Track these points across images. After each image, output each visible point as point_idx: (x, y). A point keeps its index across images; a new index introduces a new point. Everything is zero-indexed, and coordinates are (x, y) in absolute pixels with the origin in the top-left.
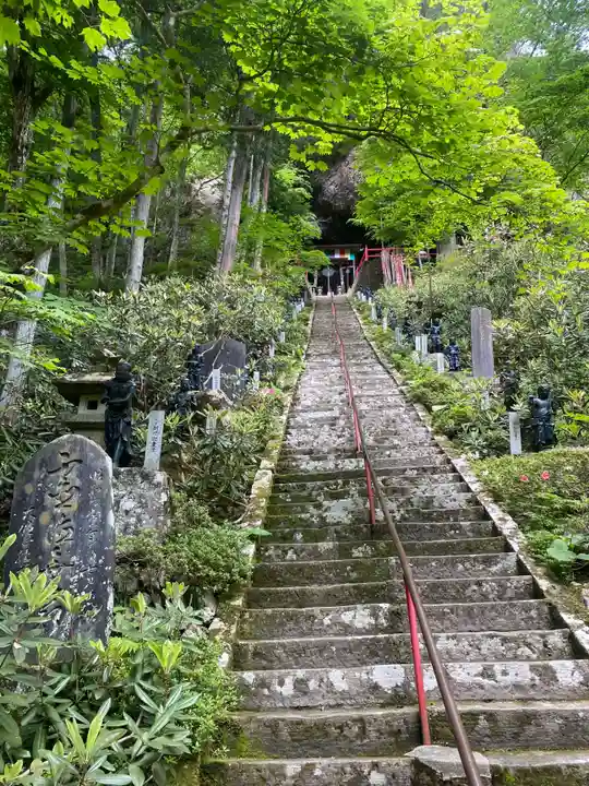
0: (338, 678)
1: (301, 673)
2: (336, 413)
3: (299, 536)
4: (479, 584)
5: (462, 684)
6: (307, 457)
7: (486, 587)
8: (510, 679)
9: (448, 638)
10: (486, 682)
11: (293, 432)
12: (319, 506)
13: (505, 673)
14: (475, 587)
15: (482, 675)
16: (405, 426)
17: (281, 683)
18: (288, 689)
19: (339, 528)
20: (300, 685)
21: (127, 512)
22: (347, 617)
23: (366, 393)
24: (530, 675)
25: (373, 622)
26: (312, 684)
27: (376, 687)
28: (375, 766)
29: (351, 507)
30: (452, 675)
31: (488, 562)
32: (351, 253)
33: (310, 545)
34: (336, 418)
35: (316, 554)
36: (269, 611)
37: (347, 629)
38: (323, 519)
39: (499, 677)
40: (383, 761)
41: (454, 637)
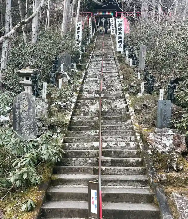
0: (86, 145)
1: (78, 143)
2: (97, 79)
3: (82, 114)
4: (121, 126)
5: (110, 146)
6: (87, 93)
7: (122, 127)
8: (121, 145)
9: (110, 137)
10: (116, 146)
11: (84, 84)
12: (88, 107)
13: (120, 144)
14: (120, 127)
15: (115, 144)
16: (116, 83)
17: (74, 145)
18: (75, 146)
19: (92, 113)
20: (78, 146)
21: (39, 109)
22: (90, 133)
23: (108, 71)
24: (125, 144)
25: (95, 134)
26: (80, 146)
27: (93, 146)
28: (90, 159)
29: (96, 108)
30: (109, 144)
31: (125, 121)
32: (112, 13)
33: (84, 117)
34: (97, 80)
35: (85, 119)
36: (73, 131)
37: (89, 135)
38: (88, 110)
39: (118, 145)
40: (91, 158)
41: (111, 137)
